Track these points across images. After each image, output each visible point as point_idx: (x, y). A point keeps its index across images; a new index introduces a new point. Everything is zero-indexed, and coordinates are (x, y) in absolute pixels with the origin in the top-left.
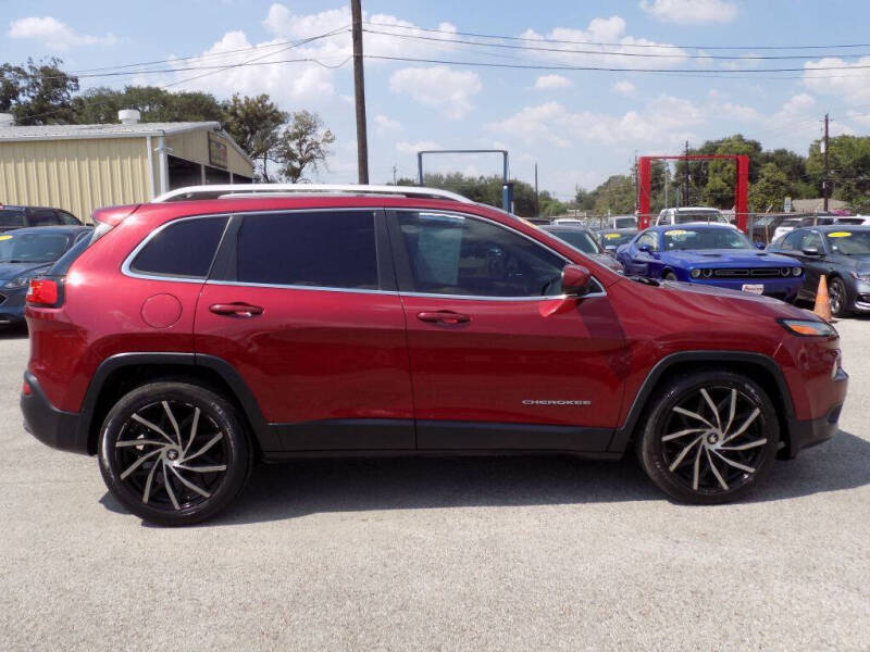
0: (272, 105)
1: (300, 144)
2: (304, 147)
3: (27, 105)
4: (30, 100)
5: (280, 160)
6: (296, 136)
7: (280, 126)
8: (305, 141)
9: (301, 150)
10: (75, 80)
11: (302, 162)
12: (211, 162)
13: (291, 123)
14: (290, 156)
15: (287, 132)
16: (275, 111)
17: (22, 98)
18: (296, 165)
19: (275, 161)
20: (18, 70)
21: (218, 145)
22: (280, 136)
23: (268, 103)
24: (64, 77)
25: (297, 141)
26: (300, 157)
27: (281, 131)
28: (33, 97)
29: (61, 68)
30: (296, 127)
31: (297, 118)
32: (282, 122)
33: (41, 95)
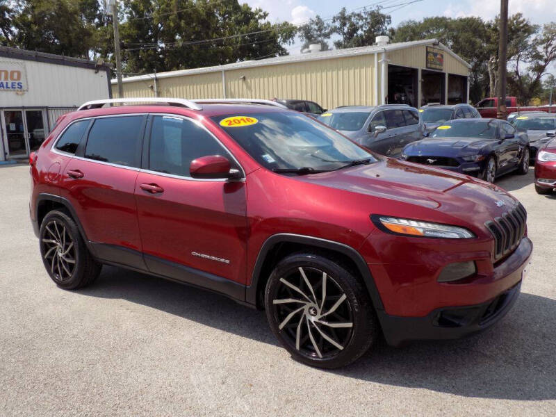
0: (524, 20)
1: (547, 48)
2: (550, 49)
3: (361, 36)
4: (363, 33)
5: (528, 60)
6: (543, 42)
7: (531, 35)
8: (550, 45)
9: (547, 52)
10: (389, 18)
11: (547, 61)
12: (427, 67)
13: (540, 33)
14: (538, 56)
15: (536, 39)
16: (526, 25)
17: (360, 32)
18: (542, 63)
19: (525, 61)
20: (359, 15)
21: (435, 55)
22: (530, 43)
23: (521, 19)
24: (384, 17)
25: (545, 45)
26: (546, 57)
27: (531, 39)
28: (365, 31)
29: (381, 12)
30: (544, 35)
31: (546, 28)
32: (534, 32)
33: (370, 30)
